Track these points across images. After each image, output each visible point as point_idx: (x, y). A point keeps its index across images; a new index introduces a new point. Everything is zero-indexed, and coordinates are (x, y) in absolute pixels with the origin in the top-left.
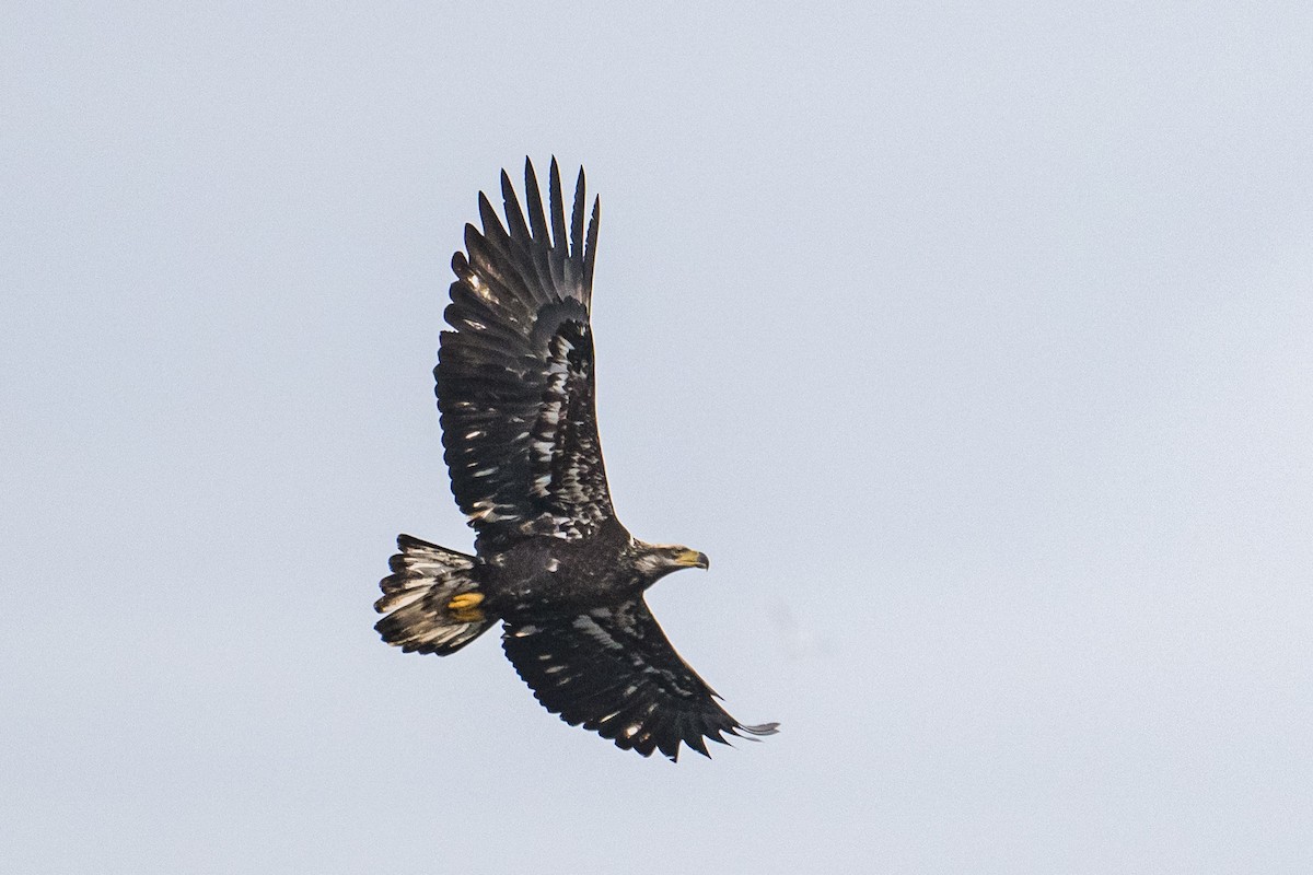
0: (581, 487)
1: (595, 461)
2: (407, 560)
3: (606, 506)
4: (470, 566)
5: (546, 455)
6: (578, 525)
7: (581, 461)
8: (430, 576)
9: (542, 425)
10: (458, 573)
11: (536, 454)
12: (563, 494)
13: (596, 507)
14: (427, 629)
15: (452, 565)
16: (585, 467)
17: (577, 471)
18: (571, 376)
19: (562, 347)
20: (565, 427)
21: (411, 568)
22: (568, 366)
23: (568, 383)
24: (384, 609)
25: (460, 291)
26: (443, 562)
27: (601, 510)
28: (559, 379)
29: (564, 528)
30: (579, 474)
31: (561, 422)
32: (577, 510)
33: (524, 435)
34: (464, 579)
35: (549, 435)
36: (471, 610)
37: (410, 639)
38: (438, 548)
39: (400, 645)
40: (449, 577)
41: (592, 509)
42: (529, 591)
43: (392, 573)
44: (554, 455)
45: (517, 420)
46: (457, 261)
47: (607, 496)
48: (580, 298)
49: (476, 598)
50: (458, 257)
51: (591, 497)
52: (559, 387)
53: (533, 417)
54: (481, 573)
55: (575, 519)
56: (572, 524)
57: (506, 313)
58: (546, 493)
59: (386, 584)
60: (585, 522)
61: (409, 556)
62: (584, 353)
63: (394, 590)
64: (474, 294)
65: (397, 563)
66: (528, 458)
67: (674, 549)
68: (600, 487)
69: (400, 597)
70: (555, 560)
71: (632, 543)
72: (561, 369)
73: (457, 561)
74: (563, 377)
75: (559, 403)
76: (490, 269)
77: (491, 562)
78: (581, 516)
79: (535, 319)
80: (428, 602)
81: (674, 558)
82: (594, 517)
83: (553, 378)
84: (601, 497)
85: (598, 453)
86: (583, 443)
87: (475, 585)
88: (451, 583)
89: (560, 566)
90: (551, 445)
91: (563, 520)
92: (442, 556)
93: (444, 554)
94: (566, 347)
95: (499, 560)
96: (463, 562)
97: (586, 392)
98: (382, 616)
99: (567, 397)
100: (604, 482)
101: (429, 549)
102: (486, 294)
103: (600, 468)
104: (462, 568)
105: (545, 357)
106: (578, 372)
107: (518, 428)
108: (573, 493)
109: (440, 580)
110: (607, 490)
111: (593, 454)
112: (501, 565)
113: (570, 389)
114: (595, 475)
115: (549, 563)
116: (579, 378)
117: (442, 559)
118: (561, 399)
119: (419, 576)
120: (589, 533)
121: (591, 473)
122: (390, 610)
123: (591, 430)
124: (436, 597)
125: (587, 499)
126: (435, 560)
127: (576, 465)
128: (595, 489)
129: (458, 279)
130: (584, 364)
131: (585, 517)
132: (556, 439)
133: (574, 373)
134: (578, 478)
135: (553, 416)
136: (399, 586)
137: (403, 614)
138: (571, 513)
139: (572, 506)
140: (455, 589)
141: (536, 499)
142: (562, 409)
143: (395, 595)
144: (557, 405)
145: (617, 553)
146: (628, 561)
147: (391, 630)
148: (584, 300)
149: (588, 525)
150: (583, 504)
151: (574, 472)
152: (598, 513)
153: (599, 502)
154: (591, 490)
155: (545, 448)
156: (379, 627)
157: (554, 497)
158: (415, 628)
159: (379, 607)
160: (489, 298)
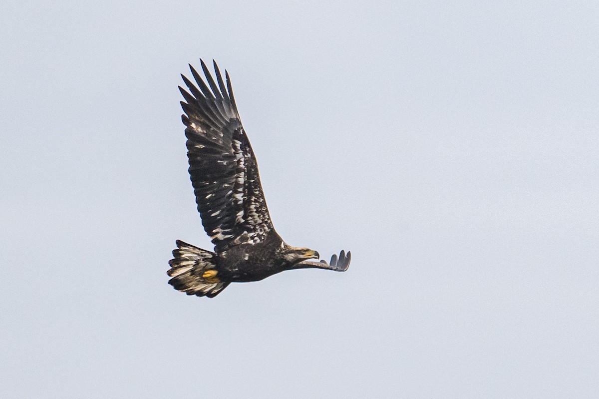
0: (257, 214)
1: (261, 200)
2: (181, 252)
3: (269, 224)
4: (211, 256)
5: (240, 200)
6: (258, 235)
7: (255, 201)
8: (192, 260)
9: (237, 185)
10: (205, 259)
11: (237, 201)
12: (250, 220)
13: (265, 225)
14: (197, 285)
15: (202, 256)
16: (258, 204)
17: (254, 206)
18: (245, 158)
19: (237, 145)
20: (247, 184)
21: (183, 256)
22: (242, 153)
23: (245, 162)
24: (172, 275)
25: (189, 133)
26: (198, 254)
27: (267, 226)
28: (241, 161)
29: (252, 238)
30: (255, 208)
31: (245, 182)
32: (257, 228)
33: (231, 192)
34: (208, 263)
35: (241, 190)
36: (213, 278)
37: (189, 289)
38: (195, 248)
39: (184, 291)
40: (201, 261)
41: (264, 226)
42: (237, 269)
43: (174, 258)
44: (244, 200)
45: (226, 185)
46: (184, 119)
47: (269, 219)
48: (234, 116)
49: (214, 273)
50: (183, 117)
51: (263, 220)
52: (242, 165)
53: (233, 183)
54: (215, 260)
55: (257, 233)
56: (256, 235)
57: (210, 136)
58: (243, 221)
59: (171, 263)
60: (261, 233)
61: (181, 250)
62: (246, 144)
63: (176, 266)
64: (195, 132)
65: (176, 253)
66: (233, 203)
67: (302, 250)
68: (265, 214)
69: (179, 269)
70: (247, 254)
71: (282, 246)
72: (240, 155)
73: (205, 254)
74: (243, 160)
75: (243, 173)
76: (197, 118)
77: (220, 256)
78: (259, 231)
79: (222, 135)
80: (193, 272)
81: (303, 254)
82: (265, 230)
83: (239, 161)
84: (266, 220)
85: (262, 196)
86: (256, 191)
87: (213, 266)
88: (202, 264)
89: (249, 257)
90: (242, 194)
91: (251, 234)
92: (196, 251)
93: (198, 250)
94: (238, 144)
95: (223, 255)
96: (207, 254)
97: (253, 163)
98: (171, 278)
99: (246, 169)
100: (267, 211)
101: (190, 247)
102: (200, 130)
103: (264, 204)
104: (207, 257)
105: (233, 152)
106: (247, 155)
107: (228, 189)
108: (254, 219)
109: (197, 262)
110: (268, 215)
111: (260, 197)
112: (224, 257)
113: (246, 164)
114: (262, 209)
115: (245, 257)
116: (248, 157)
117: (197, 253)
118: (244, 171)
119: (187, 260)
120: (263, 238)
121: (261, 207)
122: (175, 275)
123: (258, 184)
124: (196, 271)
125: (261, 221)
126: (194, 253)
127: (253, 203)
128: (264, 216)
129: (186, 127)
130: (248, 149)
131: (261, 231)
132: (244, 191)
133: (246, 156)
134: (255, 210)
135: (241, 180)
136: (178, 264)
137: (181, 277)
138: (255, 230)
139: (255, 226)
140: (204, 267)
141: (239, 224)
142: (245, 176)
143: (176, 268)
144: (243, 174)
145: (275, 250)
146: (281, 255)
147: (177, 284)
148: (236, 116)
149: (262, 235)
150: (259, 224)
151: (253, 207)
152: (266, 228)
153: (266, 222)
154: (262, 216)
155: (239, 196)
156: (171, 282)
157: (247, 222)
158: (190, 284)
159: (170, 273)
160: (201, 131)
